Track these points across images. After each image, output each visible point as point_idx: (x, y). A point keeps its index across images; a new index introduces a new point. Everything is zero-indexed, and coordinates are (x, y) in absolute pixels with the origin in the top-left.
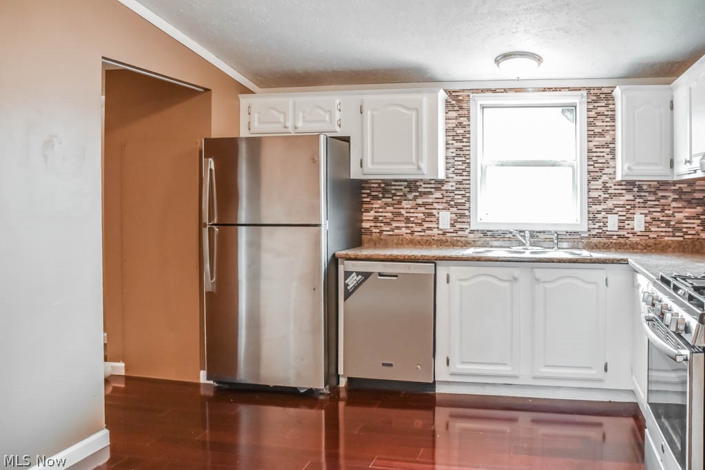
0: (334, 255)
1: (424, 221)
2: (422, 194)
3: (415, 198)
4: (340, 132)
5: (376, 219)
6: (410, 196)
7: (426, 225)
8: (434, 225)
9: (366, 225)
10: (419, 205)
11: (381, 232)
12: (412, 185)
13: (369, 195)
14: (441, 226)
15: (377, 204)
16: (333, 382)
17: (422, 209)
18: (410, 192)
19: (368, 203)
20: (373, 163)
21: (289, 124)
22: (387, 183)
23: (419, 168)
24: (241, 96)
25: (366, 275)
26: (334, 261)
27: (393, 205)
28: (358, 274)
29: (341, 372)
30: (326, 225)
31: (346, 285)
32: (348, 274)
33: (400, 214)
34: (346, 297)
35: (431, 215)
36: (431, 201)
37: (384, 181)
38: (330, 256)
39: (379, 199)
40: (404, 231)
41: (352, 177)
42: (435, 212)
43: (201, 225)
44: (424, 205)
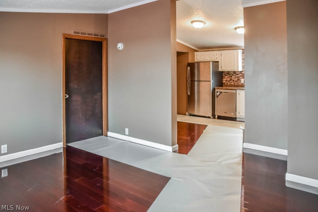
0: (214, 88)
1: (237, 81)
2: (237, 74)
3: (235, 75)
4: (216, 60)
5: (226, 80)
6: (234, 75)
7: (238, 82)
8: (240, 82)
9: (224, 82)
10: (236, 77)
11: (227, 84)
12: (235, 72)
13: (224, 74)
14: (242, 82)
15: (226, 77)
16: (214, 116)
17: (237, 78)
18: (234, 74)
19: (224, 76)
20: (224, 67)
21: (205, 59)
22: (229, 72)
23: (234, 68)
24: (195, 52)
25: (221, 92)
26: (214, 89)
27: (230, 77)
28: (219, 92)
29: (216, 114)
30: (212, 81)
31: (217, 95)
32: (217, 92)
33: (232, 79)
34: (217, 97)
35: (239, 79)
36: (239, 76)
37: (228, 71)
38: (213, 88)
39: (227, 75)
40: (233, 83)
41: (219, 70)
42: (240, 79)
43: (187, 81)
44: (237, 77)
